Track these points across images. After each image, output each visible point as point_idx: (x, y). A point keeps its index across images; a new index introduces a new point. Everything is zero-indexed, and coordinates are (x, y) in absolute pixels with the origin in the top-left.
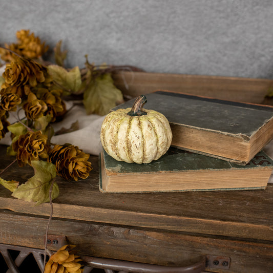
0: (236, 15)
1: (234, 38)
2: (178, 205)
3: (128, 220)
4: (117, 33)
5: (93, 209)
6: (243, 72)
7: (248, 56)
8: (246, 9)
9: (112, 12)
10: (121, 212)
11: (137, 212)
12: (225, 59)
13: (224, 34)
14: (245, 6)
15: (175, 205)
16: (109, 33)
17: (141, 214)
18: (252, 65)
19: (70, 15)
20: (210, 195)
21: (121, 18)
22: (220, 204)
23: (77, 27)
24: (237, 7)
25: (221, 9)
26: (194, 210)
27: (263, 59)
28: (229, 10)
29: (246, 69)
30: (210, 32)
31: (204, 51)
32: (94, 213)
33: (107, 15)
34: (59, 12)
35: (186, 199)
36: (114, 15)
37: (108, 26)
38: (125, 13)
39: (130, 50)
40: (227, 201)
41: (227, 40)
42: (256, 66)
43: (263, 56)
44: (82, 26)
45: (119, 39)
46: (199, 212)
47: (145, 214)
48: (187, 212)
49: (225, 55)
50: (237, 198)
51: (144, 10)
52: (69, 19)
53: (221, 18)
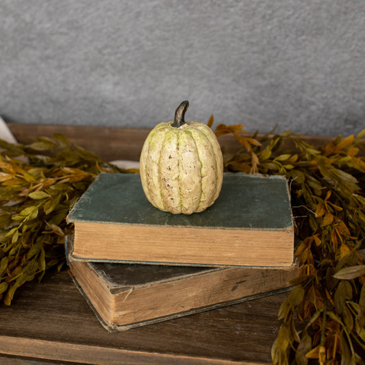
0: (274, 48)
1: (273, 80)
2: (179, 335)
3: (109, 360)
4: (113, 75)
5: (60, 345)
6: (287, 126)
7: (292, 105)
8: (288, 40)
9: (106, 47)
10: (99, 348)
11: (119, 348)
12: (262, 107)
13: (258, 74)
14: (287, 36)
15: (174, 335)
16: (103, 76)
17: (125, 351)
18: (298, 116)
19: (49, 52)
20: (224, 317)
21: (119, 55)
22: (237, 333)
23: (59, 67)
24: (275, 38)
25: (254, 40)
26: (199, 344)
27: (313, 108)
28: (265, 42)
29: (291, 122)
30: (239, 72)
31: (233, 98)
32: (62, 349)
33: (100, 51)
34: (35, 48)
35: (191, 324)
36: (109, 50)
37: (102, 66)
38: (124, 49)
39: (132, 98)
40: (247, 327)
41: (263, 83)
42: (303, 117)
43: (313, 103)
44: (67, 66)
45: (116, 84)
46: (205, 345)
47: (130, 352)
48: (189, 346)
49: (261, 103)
50: (262, 321)
51: (149, 43)
52: (48, 57)
53: (254, 53)
